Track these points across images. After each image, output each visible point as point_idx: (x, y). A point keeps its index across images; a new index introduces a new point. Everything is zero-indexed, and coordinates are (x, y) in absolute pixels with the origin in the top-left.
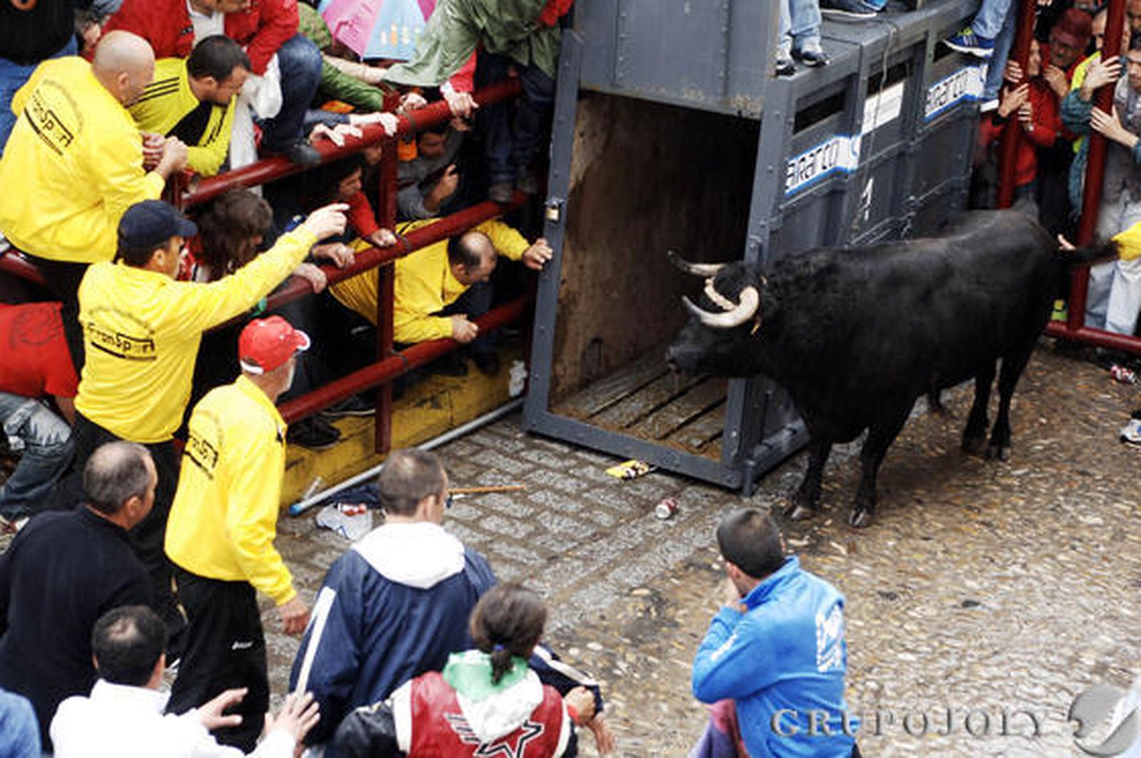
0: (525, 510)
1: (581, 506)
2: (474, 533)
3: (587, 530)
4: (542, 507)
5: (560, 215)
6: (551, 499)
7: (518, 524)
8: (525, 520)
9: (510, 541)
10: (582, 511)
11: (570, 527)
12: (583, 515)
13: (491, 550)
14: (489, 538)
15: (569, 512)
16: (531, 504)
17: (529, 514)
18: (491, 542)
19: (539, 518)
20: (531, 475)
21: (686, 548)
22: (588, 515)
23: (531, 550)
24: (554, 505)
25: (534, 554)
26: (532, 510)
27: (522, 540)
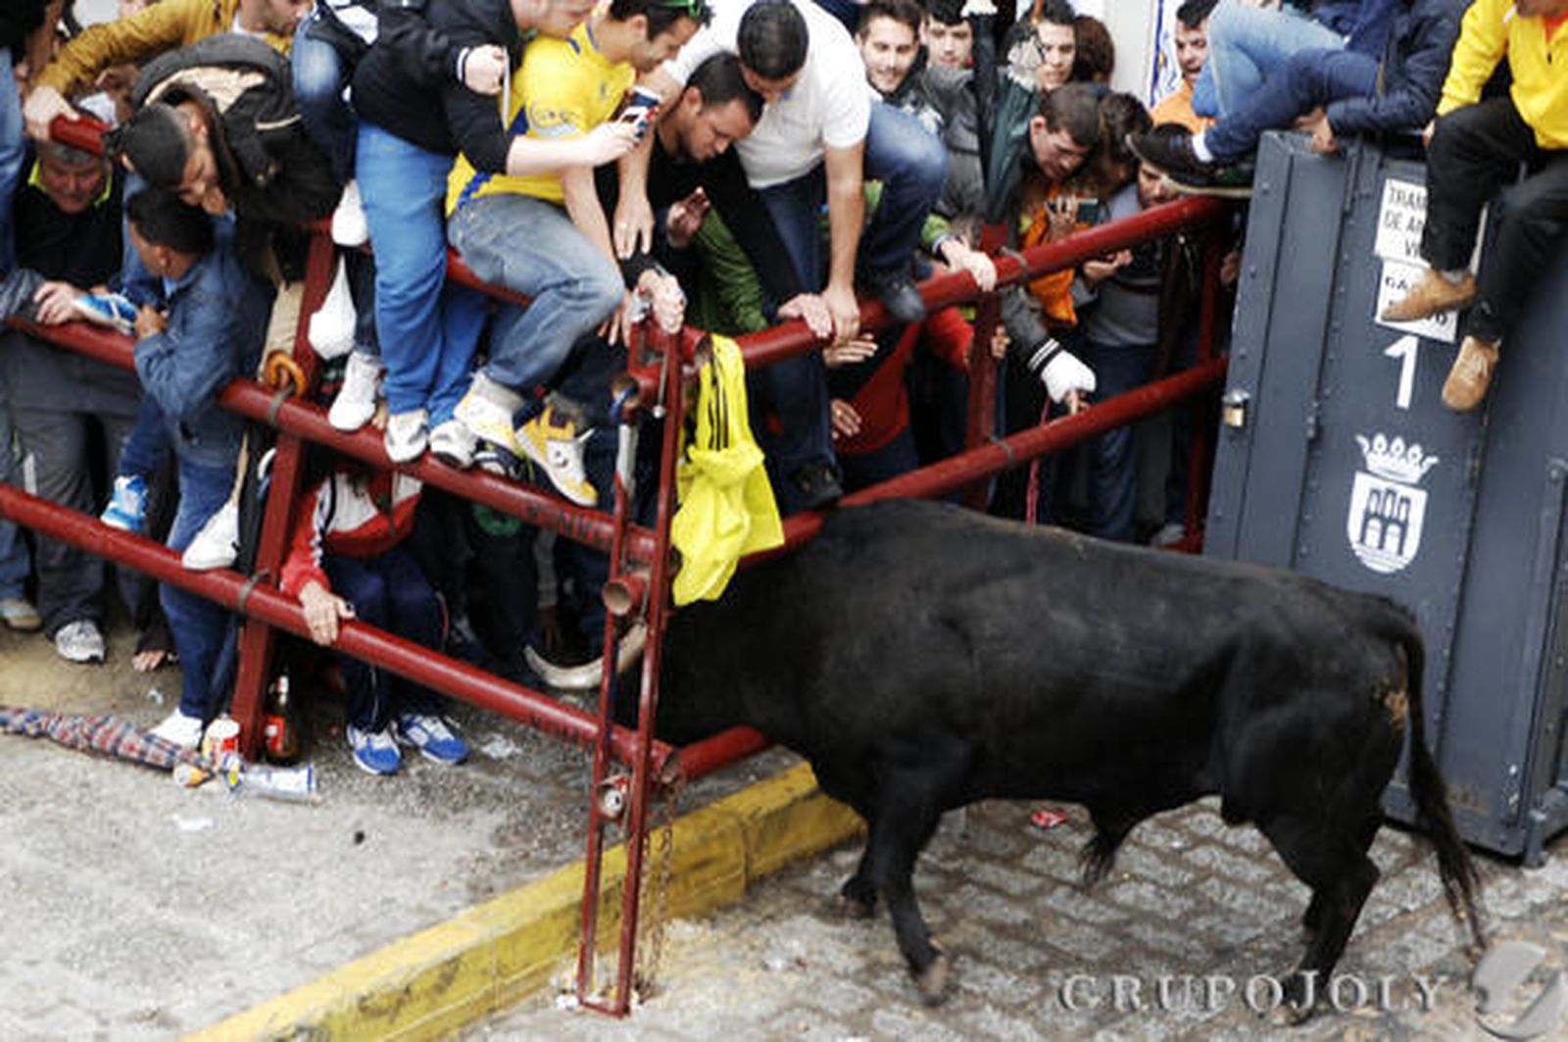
0: (1181, 873)
1: (1268, 873)
2: (1101, 908)
3: (1279, 910)
4: (1205, 873)
5: (1245, 419)
6: (1219, 860)
7: (1169, 897)
8: (1181, 890)
9: (1161, 923)
10: (1268, 880)
11: (1252, 905)
12: (1271, 887)
13: (1128, 936)
14: (1124, 916)
15: (1249, 880)
16: (1188, 866)
17: (1186, 880)
18: (1128, 923)
19: (1201, 887)
20: (1187, 821)
21: (1436, 946)
22: (1279, 887)
23: (1192, 938)
24: (1224, 868)
25: (1195, 943)
26: (1189, 876)
27: (1175, 921)
